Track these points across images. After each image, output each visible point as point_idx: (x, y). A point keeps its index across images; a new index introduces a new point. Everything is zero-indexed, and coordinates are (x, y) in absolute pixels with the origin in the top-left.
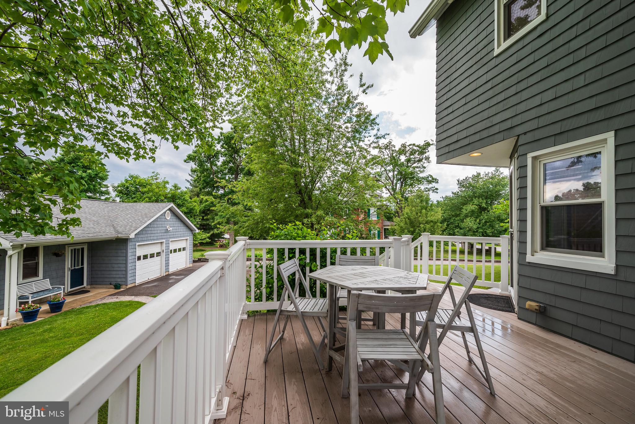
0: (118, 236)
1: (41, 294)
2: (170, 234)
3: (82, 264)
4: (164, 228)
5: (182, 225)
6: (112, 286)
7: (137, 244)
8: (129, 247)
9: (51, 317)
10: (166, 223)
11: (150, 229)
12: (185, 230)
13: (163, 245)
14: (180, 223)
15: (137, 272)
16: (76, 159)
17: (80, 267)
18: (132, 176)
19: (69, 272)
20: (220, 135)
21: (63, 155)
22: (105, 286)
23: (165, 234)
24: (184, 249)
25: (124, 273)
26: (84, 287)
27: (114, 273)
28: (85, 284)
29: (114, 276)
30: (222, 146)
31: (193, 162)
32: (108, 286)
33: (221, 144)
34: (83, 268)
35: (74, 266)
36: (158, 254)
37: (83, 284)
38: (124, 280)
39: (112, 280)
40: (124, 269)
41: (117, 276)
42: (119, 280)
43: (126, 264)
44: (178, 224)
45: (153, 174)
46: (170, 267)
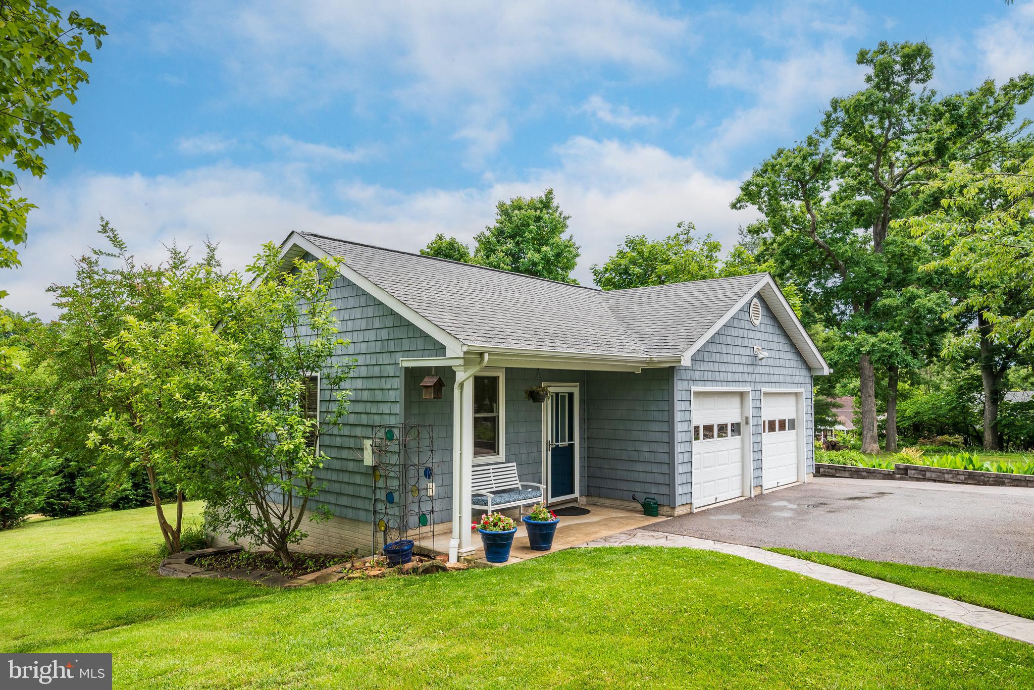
0: (651, 362)
1: (506, 497)
2: (761, 370)
3: (571, 438)
4: (748, 352)
5: (787, 348)
6: (638, 506)
7: (694, 388)
8: (678, 395)
9: (535, 560)
10: (751, 334)
11: (719, 348)
12: (794, 364)
13: (746, 403)
14: (781, 339)
15: (694, 472)
16: (523, 225)
17: (567, 443)
18: (632, 242)
19: (550, 453)
20: (831, 109)
21: (501, 223)
22: (619, 503)
23: (750, 369)
24: (792, 424)
25: (665, 469)
26: (575, 500)
27: (640, 467)
28: (577, 494)
29: (642, 477)
30: (837, 144)
31: (753, 204)
32: (626, 504)
33: (834, 135)
34: (571, 447)
35: (557, 441)
36: (736, 428)
37: (572, 492)
38: (665, 490)
39: (638, 487)
40: (665, 458)
41: (649, 478)
42: (654, 490)
43: (671, 443)
44: (778, 343)
45: (679, 230)
46: (765, 473)
